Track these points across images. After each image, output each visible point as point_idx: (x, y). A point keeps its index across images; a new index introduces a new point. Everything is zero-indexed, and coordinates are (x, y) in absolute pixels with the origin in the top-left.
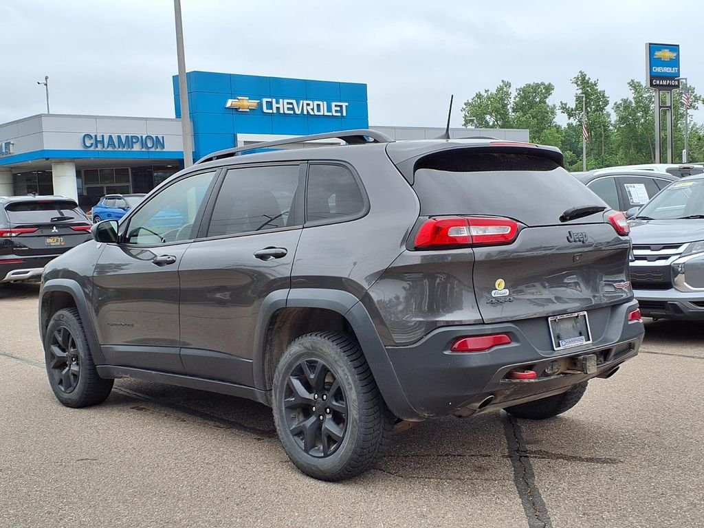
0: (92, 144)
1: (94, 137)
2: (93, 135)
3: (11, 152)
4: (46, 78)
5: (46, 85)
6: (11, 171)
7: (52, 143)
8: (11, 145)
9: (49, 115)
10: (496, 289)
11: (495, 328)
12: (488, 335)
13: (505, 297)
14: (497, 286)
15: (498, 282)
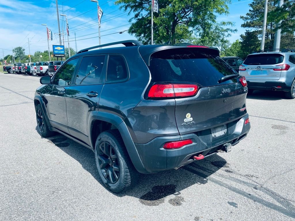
10: (186, 118)
11: (185, 137)
12: (182, 140)
13: (190, 122)
14: (187, 116)
15: (187, 115)
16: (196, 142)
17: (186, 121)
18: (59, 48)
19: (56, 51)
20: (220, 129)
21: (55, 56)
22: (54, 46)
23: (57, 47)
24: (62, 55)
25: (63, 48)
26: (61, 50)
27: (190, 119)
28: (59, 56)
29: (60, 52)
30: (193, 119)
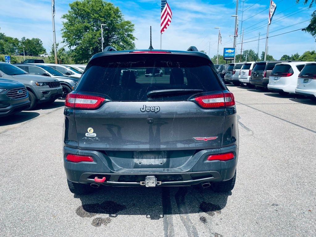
10: (88, 133)
11: (83, 153)
12: (78, 155)
13: (93, 137)
14: (88, 131)
15: (89, 129)
16: (96, 161)
17: (88, 136)
18: (230, 51)
19: (227, 54)
20: (153, 157)
21: (224, 59)
22: (225, 49)
23: (228, 50)
24: (232, 59)
25: (234, 51)
26: (232, 53)
27: (93, 134)
28: (229, 59)
29: (230, 55)
30: (97, 135)
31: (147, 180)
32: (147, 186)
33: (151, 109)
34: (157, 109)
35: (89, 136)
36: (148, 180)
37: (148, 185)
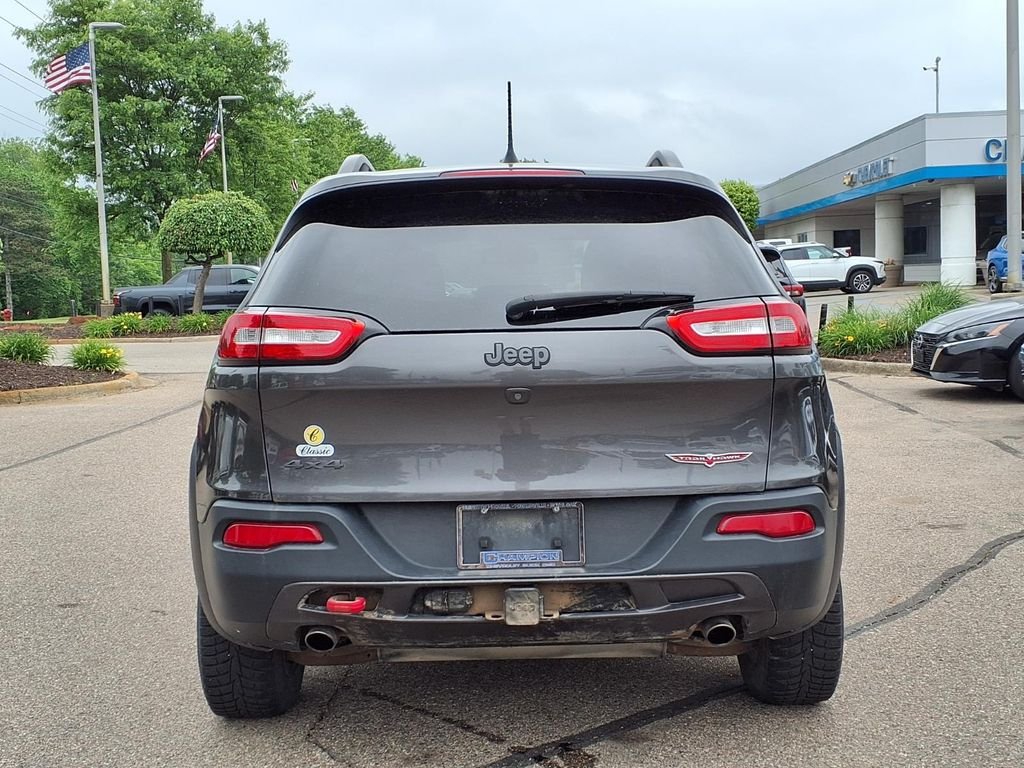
0: (1000, 154)
1: (1003, 144)
2: (1002, 140)
3: (890, 172)
4: (938, 61)
5: (936, 70)
6: (901, 199)
7: (938, 156)
8: (890, 163)
9: (938, 115)
11: (287, 513)
12: (271, 522)
13: (324, 459)
15: (309, 430)
17: (305, 455)
20: (529, 524)
27: (323, 447)
30: (335, 452)
31: (509, 599)
32: (510, 622)
33: (521, 355)
34: (541, 355)
35: (309, 455)
36: (512, 599)
37: (513, 618)
